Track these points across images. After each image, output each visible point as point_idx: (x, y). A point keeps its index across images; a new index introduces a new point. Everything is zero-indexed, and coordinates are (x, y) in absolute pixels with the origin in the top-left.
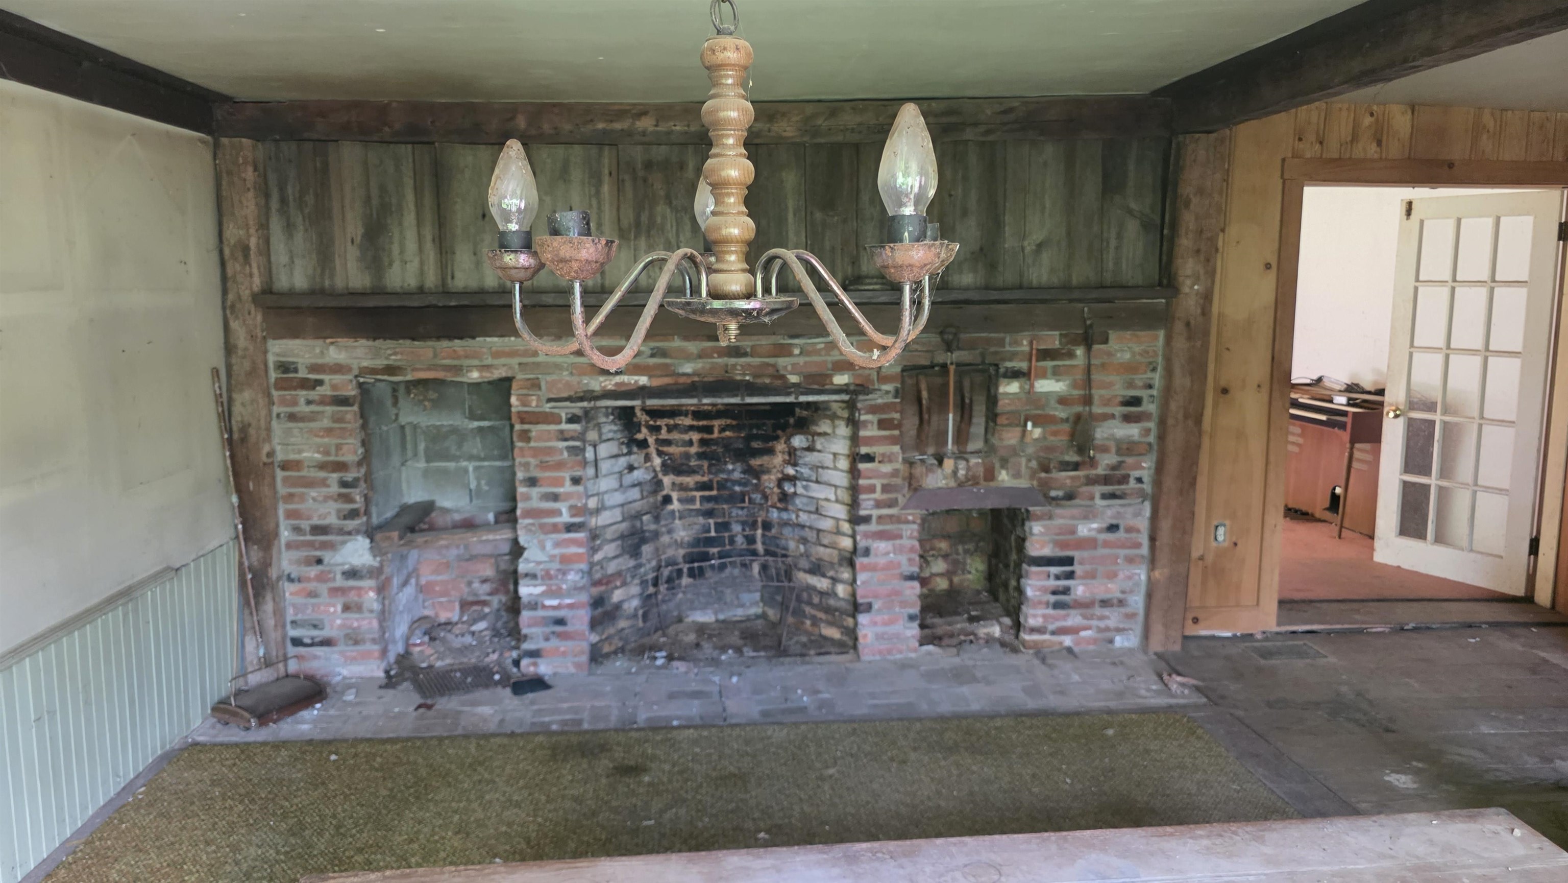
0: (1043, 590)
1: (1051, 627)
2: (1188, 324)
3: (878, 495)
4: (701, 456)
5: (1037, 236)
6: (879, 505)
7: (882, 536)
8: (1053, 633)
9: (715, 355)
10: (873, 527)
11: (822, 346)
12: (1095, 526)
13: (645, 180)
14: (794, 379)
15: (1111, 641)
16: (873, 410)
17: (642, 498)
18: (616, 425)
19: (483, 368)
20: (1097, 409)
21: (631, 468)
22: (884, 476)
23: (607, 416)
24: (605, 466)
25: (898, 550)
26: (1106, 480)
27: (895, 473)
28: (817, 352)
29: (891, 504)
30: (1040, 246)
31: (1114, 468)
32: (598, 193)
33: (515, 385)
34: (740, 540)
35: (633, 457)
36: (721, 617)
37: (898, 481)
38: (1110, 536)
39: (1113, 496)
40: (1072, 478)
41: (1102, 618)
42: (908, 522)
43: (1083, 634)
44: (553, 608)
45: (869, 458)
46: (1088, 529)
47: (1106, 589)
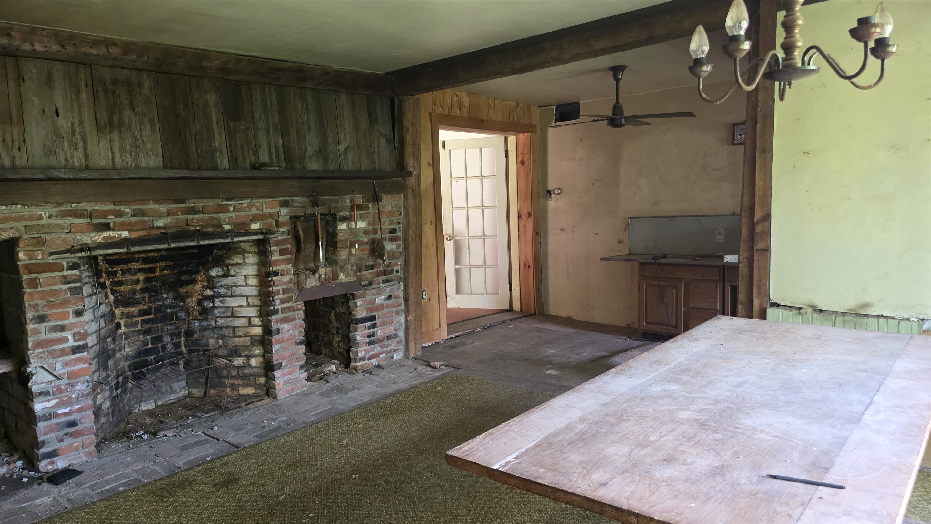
0: (363, 336)
1: (368, 356)
2: (413, 190)
3: (281, 296)
4: (144, 290)
5: (344, 144)
6: (282, 301)
7: (285, 320)
8: (369, 359)
9: (179, 213)
10: (280, 316)
11: (246, 205)
12: (383, 297)
13: (114, 92)
14: (227, 227)
15: (392, 358)
16: (277, 243)
17: (106, 326)
21: (99, 304)
22: (285, 283)
25: (294, 328)
26: (385, 273)
27: (290, 281)
28: (243, 209)
29: (288, 300)
30: (346, 149)
31: (387, 266)
32: (78, 98)
33: (21, 244)
34: (169, 347)
35: (99, 296)
36: (159, 403)
37: (292, 285)
38: (389, 302)
39: (387, 281)
40: (371, 273)
41: (388, 346)
42: (298, 310)
43: (381, 356)
44: (65, 414)
45: (276, 274)
46: (380, 300)
47: (389, 330)
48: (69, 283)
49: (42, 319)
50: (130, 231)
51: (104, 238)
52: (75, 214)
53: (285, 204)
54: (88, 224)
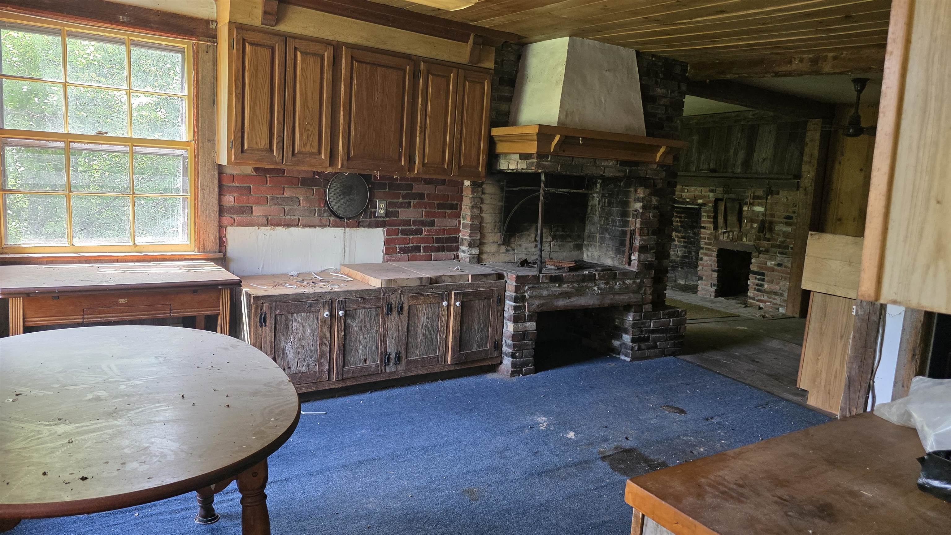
0: (754, 283)
1: (756, 298)
2: (805, 189)
3: (706, 241)
4: (681, 226)
5: (764, 156)
6: (706, 244)
7: (706, 254)
8: (758, 301)
10: (704, 251)
12: (773, 263)
14: (688, 200)
15: (778, 309)
16: (705, 212)
20: (776, 219)
22: (708, 234)
25: (710, 260)
26: (779, 247)
27: (711, 234)
28: (692, 192)
29: (710, 244)
30: (764, 160)
31: (783, 242)
34: (694, 258)
36: (686, 283)
37: (712, 237)
38: (776, 267)
39: (781, 253)
40: (768, 244)
41: (774, 299)
42: (713, 251)
43: (767, 303)
45: (704, 228)
46: (770, 264)
47: (775, 287)
53: (711, 191)
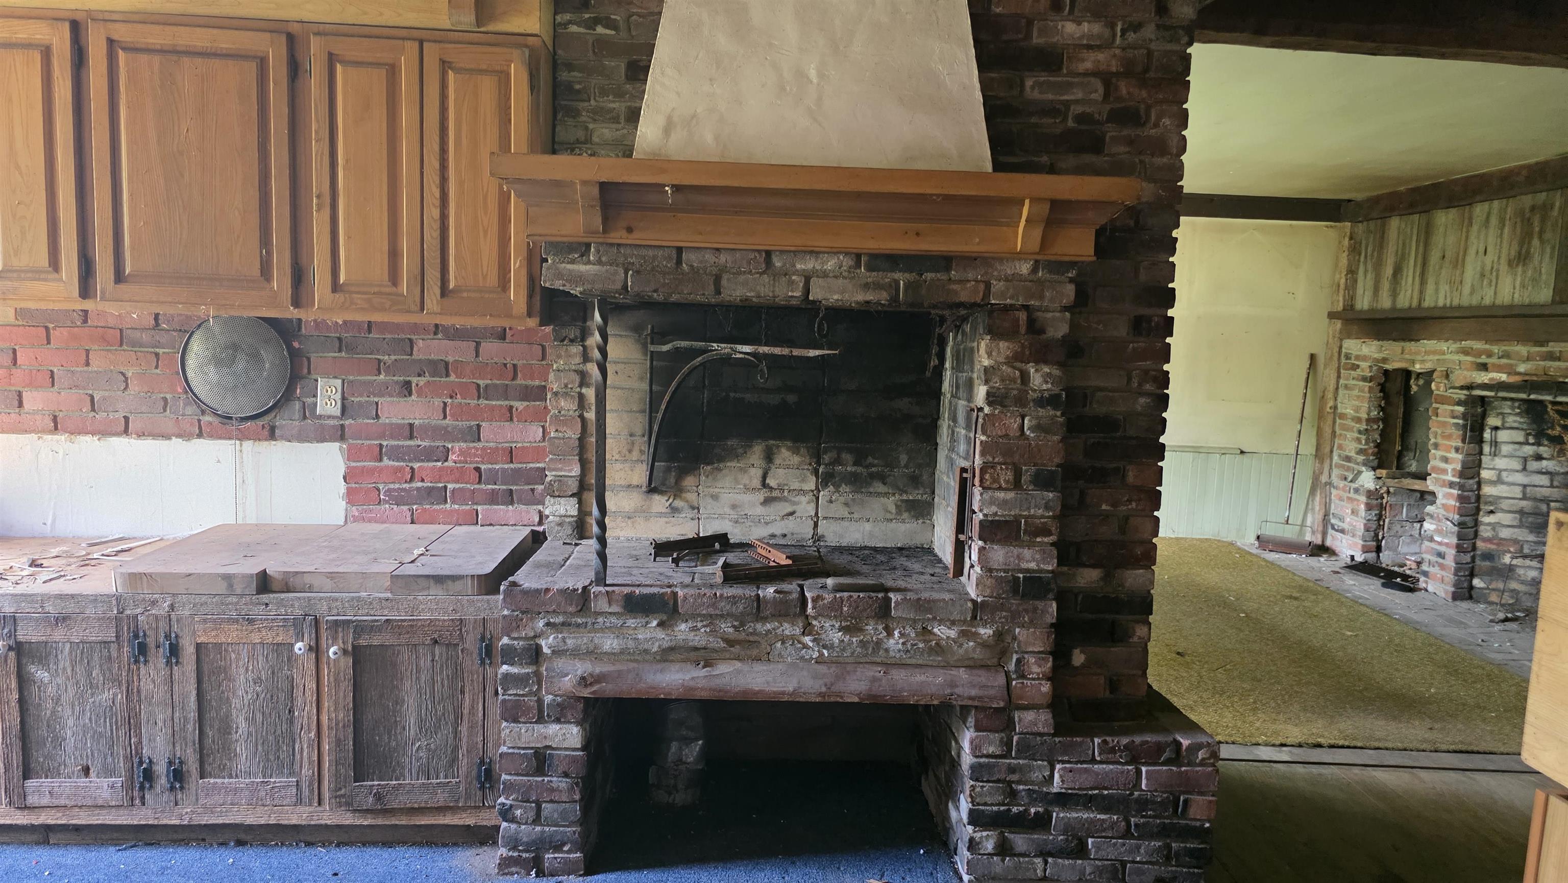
13: (1529, 220)
17: (1552, 486)
18: (1522, 417)
19: (1423, 362)
21: (1539, 458)
23: (1513, 408)
24: (1505, 449)
32: (1502, 234)
33: (1435, 376)
35: (1541, 448)
44: (1440, 543)
48: (1454, 418)
49: (1436, 446)
50: (1509, 374)
51: (1491, 379)
52: (1466, 352)
54: (1472, 363)
